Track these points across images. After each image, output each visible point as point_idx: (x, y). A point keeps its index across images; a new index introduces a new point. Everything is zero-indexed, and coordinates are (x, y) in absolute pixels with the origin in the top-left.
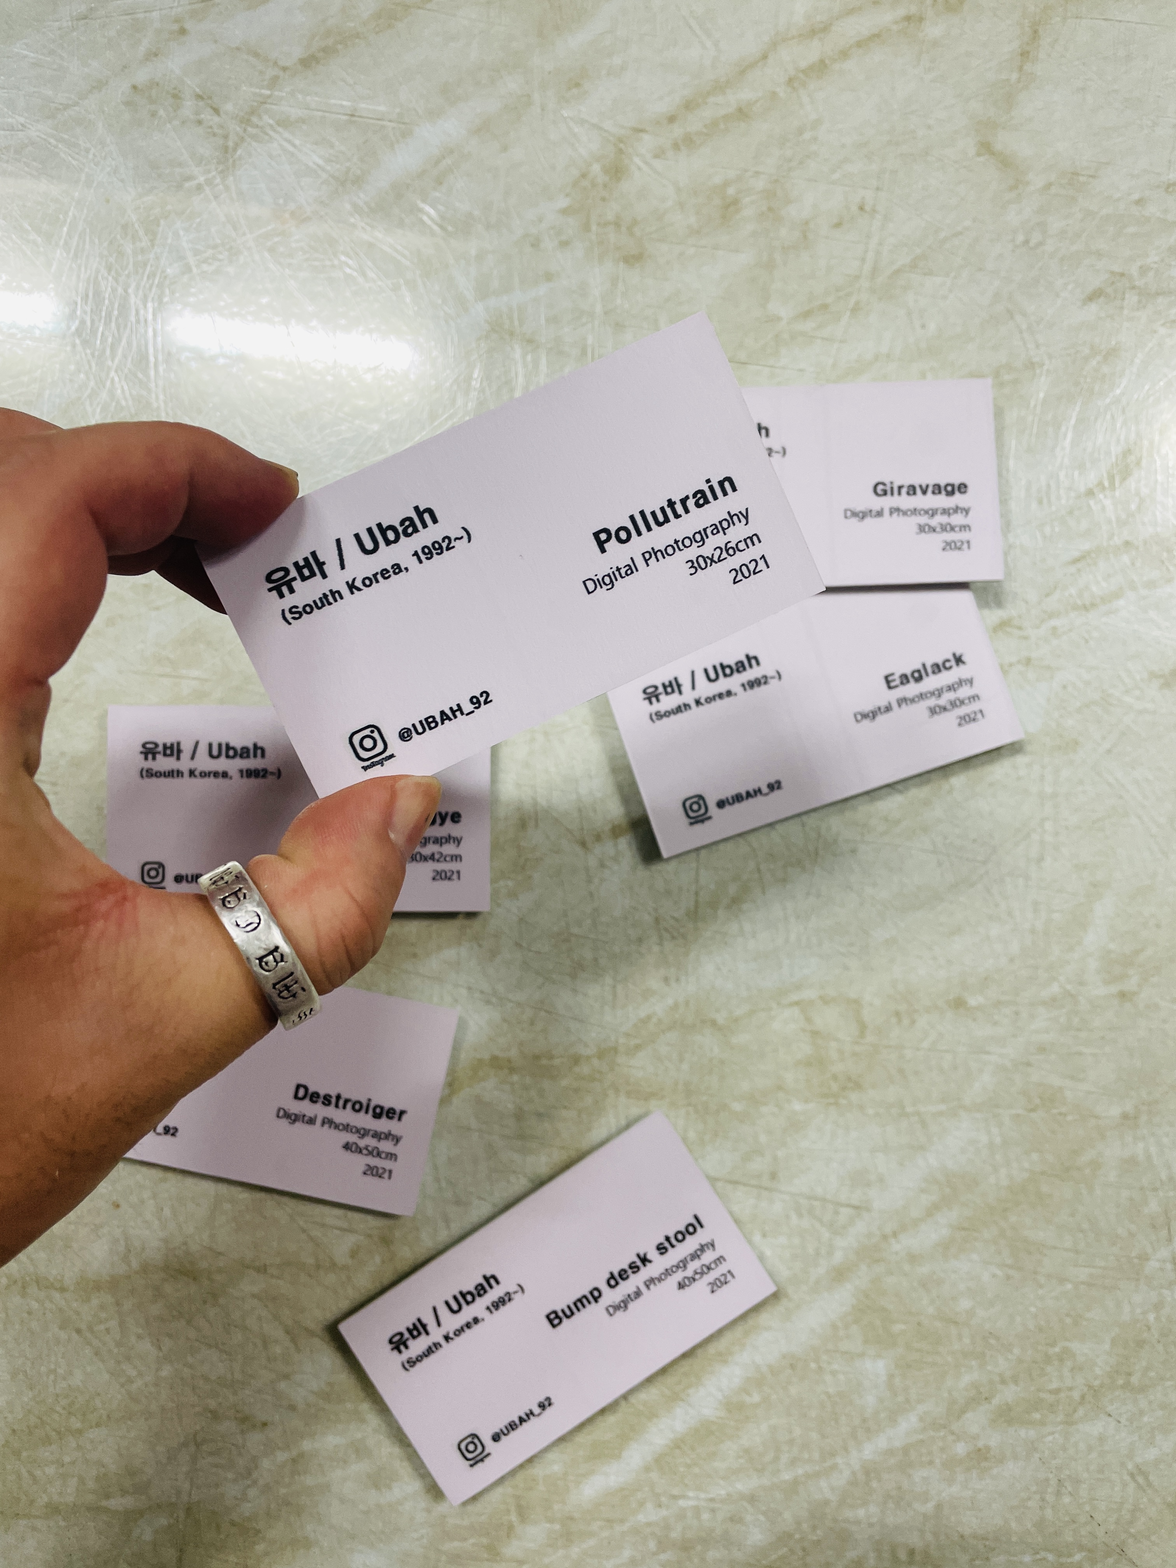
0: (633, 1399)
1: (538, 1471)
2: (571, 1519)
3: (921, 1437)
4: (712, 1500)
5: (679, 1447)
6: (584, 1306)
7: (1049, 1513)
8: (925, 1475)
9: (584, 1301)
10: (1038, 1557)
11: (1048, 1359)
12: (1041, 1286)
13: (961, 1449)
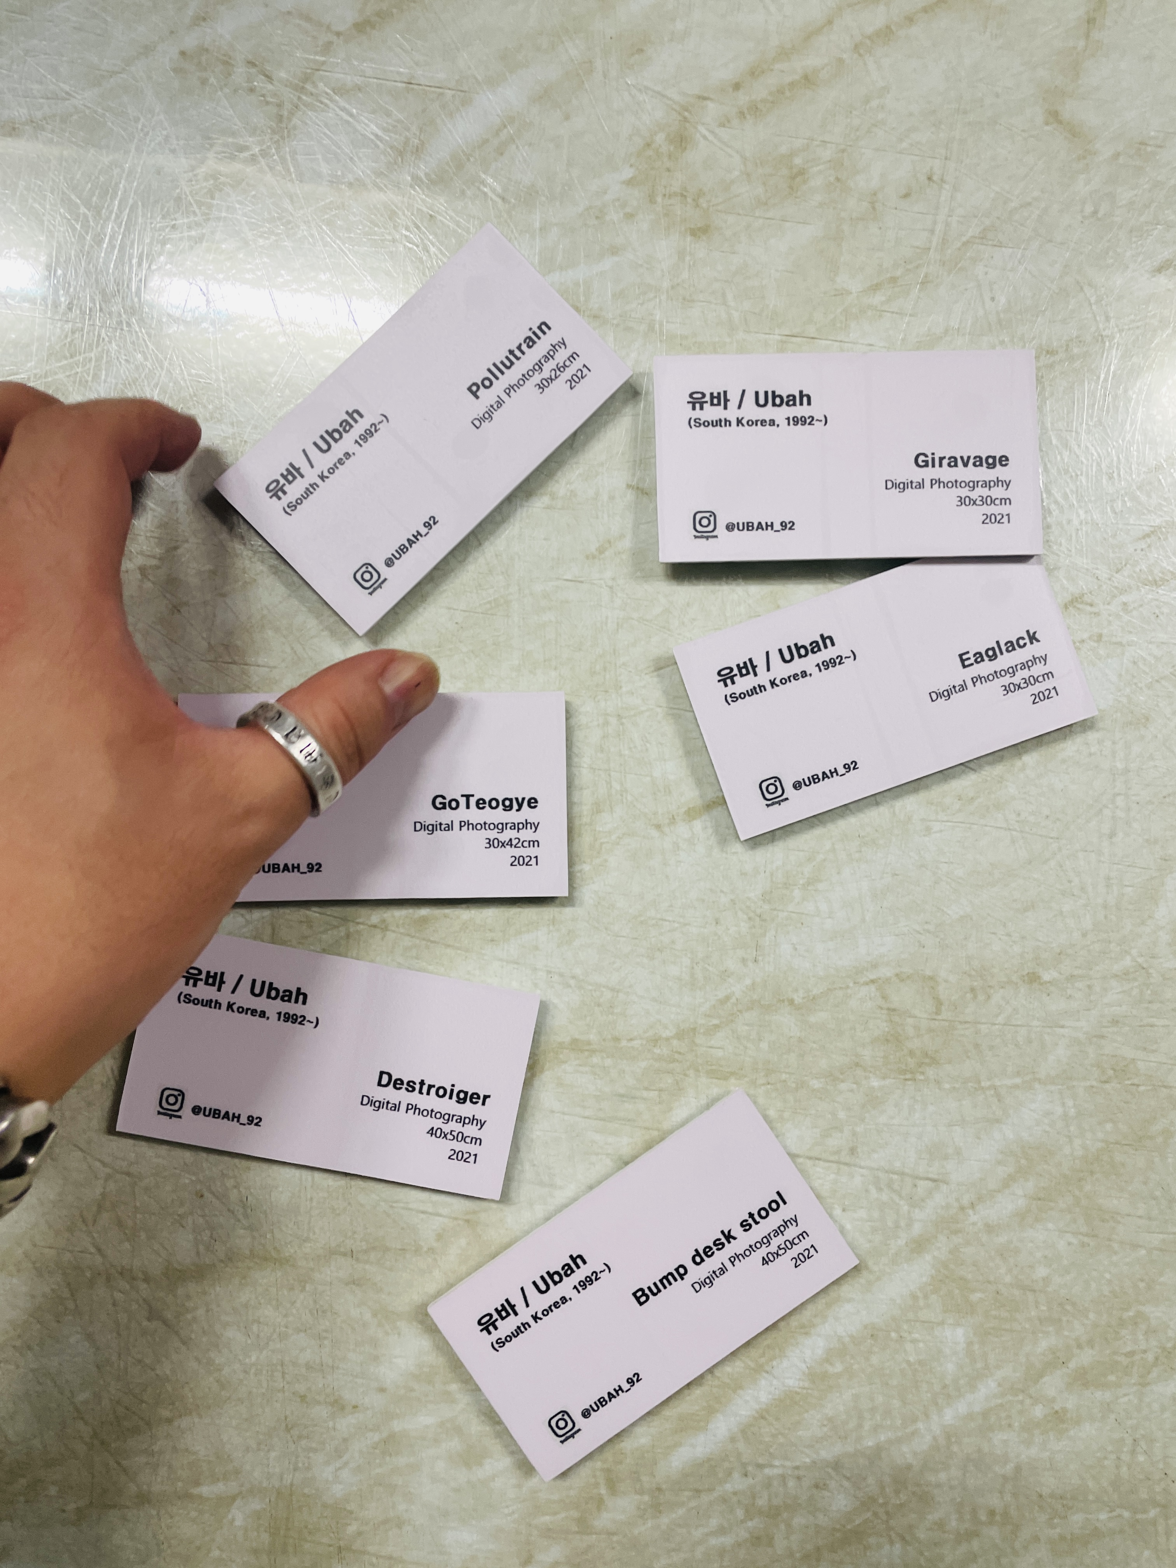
0: (717, 1373)
1: (627, 1445)
2: (659, 1489)
3: (1000, 1401)
4: (797, 1468)
5: (763, 1418)
6: (670, 1284)
7: (1124, 1469)
8: (1005, 1438)
9: (670, 1277)
10: (1114, 1514)
11: (1122, 1323)
12: (1116, 1253)
13: (1038, 1412)
